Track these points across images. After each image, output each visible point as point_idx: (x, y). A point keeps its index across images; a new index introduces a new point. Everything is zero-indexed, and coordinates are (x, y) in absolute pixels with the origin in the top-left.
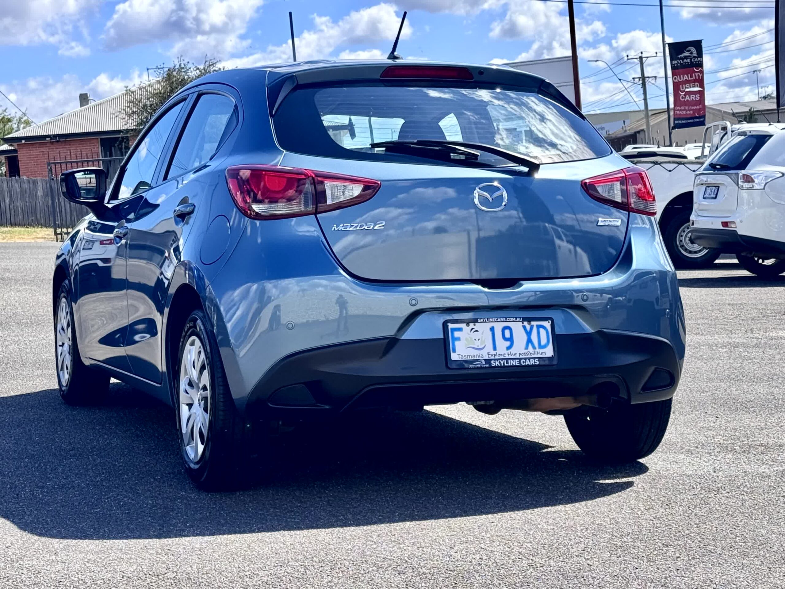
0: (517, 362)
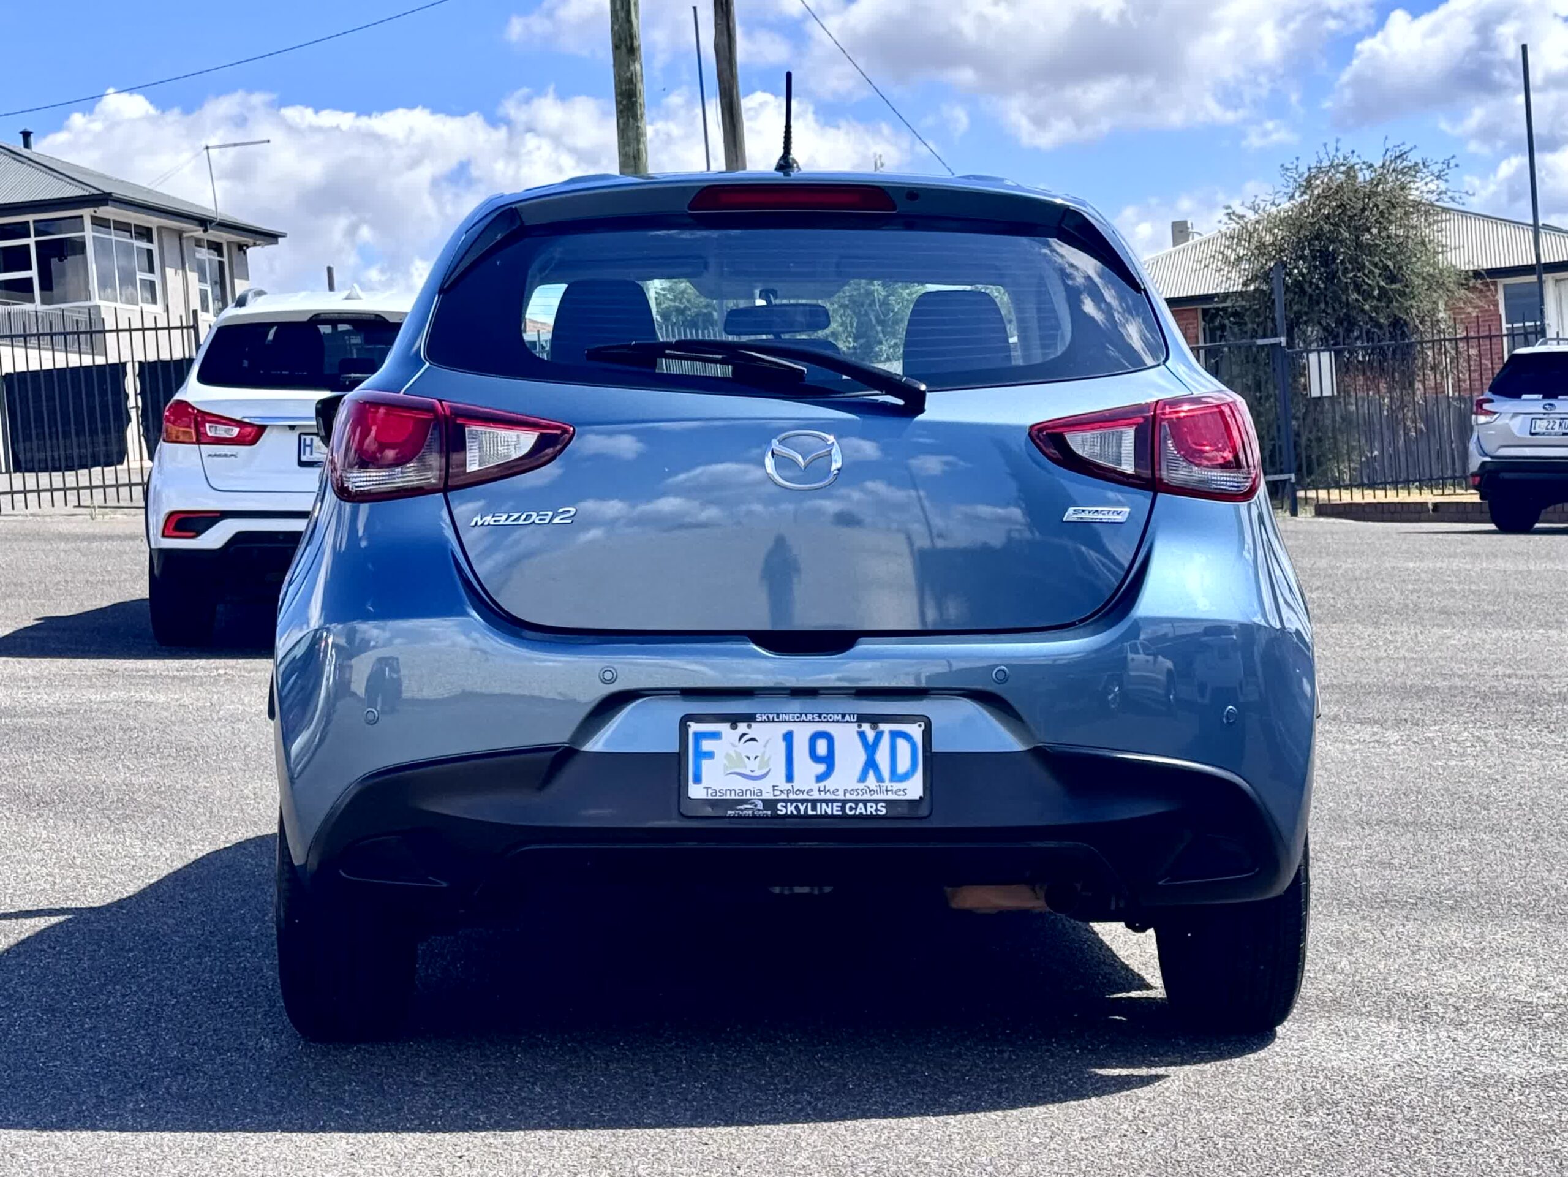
0: (835, 808)
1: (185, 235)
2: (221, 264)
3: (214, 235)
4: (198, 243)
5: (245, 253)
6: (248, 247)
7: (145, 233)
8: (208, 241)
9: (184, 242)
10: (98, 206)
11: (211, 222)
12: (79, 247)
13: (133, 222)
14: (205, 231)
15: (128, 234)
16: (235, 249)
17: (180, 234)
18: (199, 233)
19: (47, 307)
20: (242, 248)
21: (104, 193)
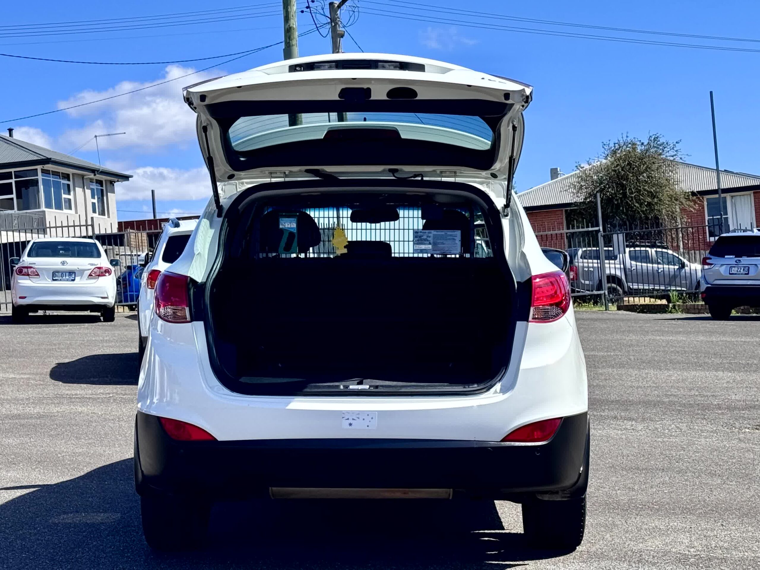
1: (85, 177)
2: (102, 190)
3: (99, 177)
4: (91, 180)
5: (113, 185)
6: (115, 182)
7: (67, 177)
8: (96, 180)
9: (85, 181)
10: (44, 164)
11: (98, 171)
12: (35, 183)
13: (61, 171)
14: (95, 175)
15: (59, 177)
16: (108, 184)
17: (83, 176)
18: (92, 176)
19: (19, 212)
20: (112, 183)
21: (48, 158)
